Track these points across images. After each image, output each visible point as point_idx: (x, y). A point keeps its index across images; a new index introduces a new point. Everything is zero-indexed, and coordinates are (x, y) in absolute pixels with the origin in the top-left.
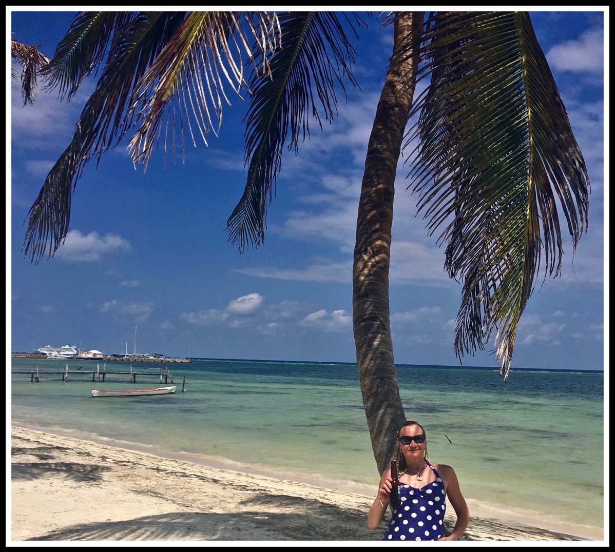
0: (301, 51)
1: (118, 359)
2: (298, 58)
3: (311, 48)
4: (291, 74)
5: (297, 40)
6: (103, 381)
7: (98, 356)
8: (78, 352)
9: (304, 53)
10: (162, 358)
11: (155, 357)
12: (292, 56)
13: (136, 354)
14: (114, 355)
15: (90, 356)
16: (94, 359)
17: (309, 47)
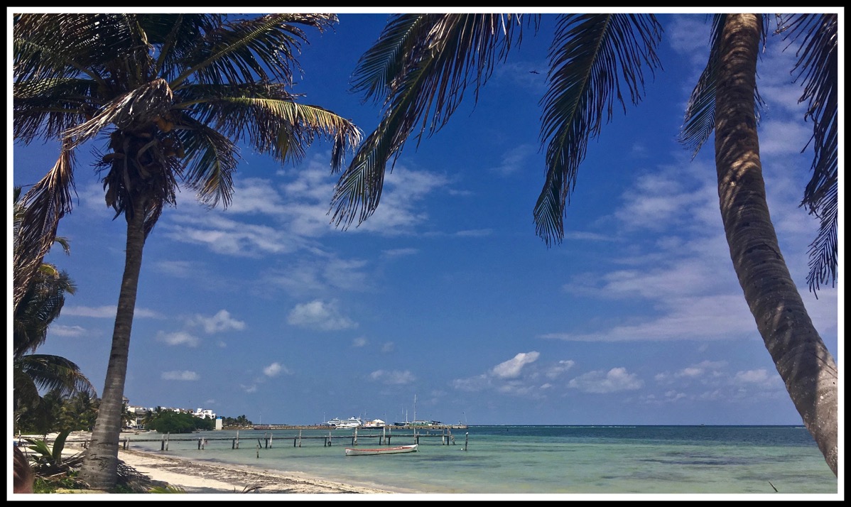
0: (607, 36)
1: (399, 427)
2: (604, 43)
3: (618, 32)
4: (596, 61)
5: (602, 26)
6: (389, 444)
7: (381, 425)
8: (362, 423)
9: (610, 38)
10: (441, 425)
11: (433, 424)
12: (597, 42)
13: (416, 422)
14: (396, 424)
15: (374, 425)
16: (378, 428)
17: (616, 32)
